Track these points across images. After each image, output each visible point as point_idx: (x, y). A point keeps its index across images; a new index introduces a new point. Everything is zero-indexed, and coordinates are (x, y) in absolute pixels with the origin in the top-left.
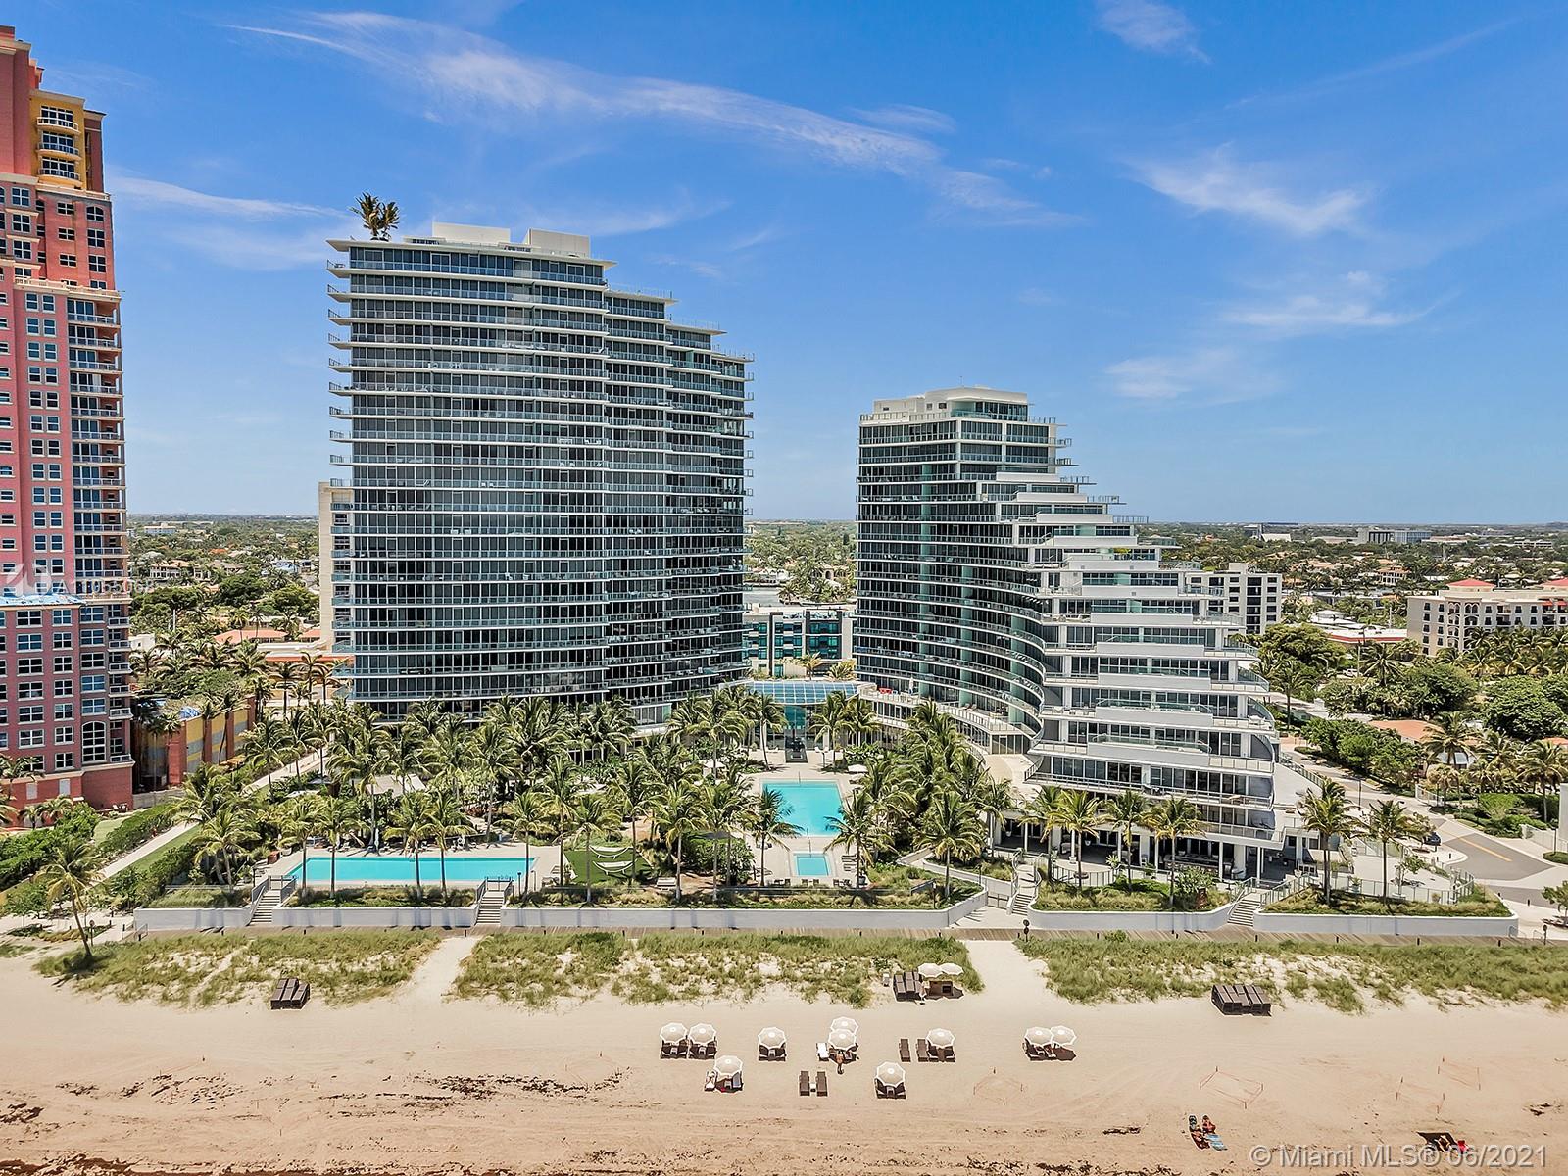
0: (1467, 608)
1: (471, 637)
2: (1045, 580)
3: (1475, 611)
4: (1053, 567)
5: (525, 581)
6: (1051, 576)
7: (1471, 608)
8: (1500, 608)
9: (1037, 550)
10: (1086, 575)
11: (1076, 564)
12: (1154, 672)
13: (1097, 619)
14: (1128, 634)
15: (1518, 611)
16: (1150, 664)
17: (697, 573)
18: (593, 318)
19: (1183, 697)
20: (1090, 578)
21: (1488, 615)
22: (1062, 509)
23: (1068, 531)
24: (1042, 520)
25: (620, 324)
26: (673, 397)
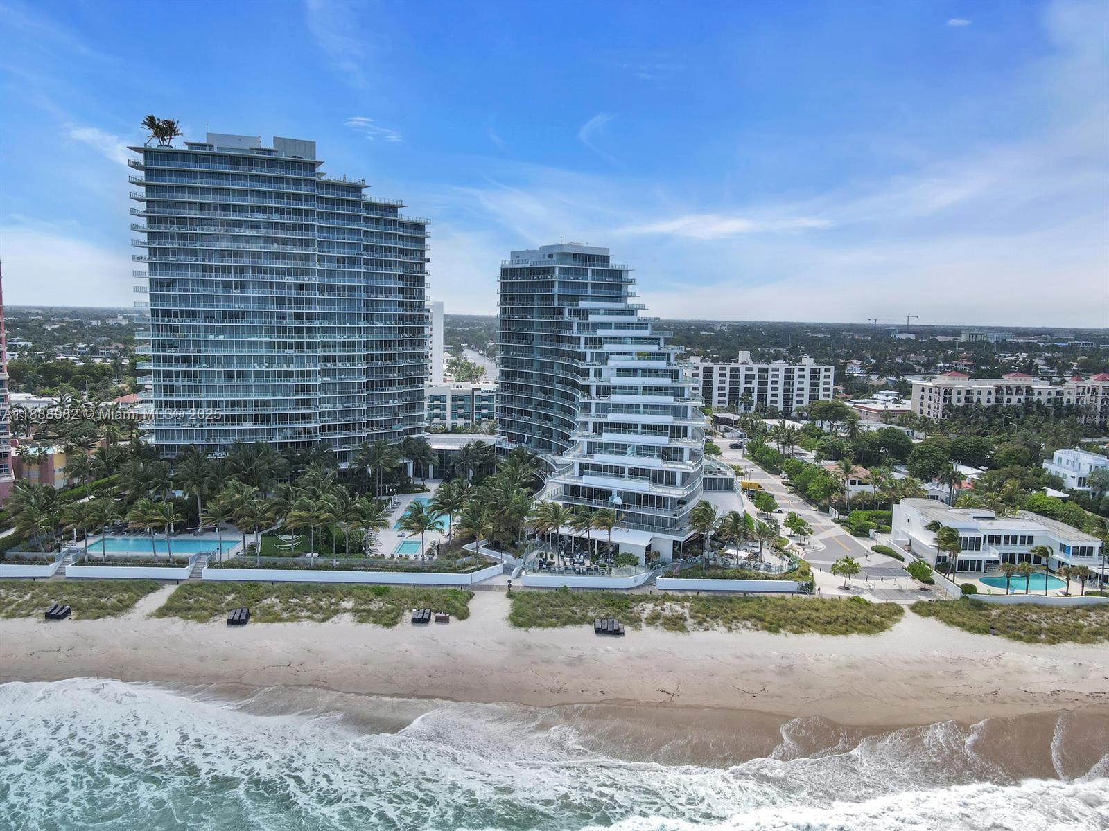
0: (945, 391)
1: (230, 404)
2: (592, 373)
3: (950, 394)
4: (598, 365)
5: (264, 369)
6: (596, 370)
7: (948, 391)
8: (967, 392)
9: (592, 353)
10: (618, 370)
11: (614, 362)
12: (643, 433)
13: (615, 398)
14: (634, 408)
15: (979, 393)
16: (640, 427)
17: (388, 364)
18: (308, 198)
19: (652, 448)
20: (621, 372)
21: (959, 396)
22: (619, 326)
23: (617, 340)
24: (601, 333)
25: (330, 201)
26: (369, 249)
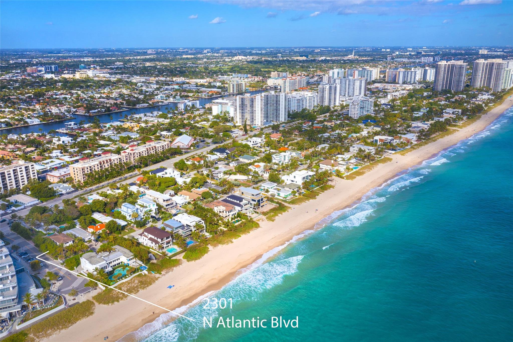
3: (84, 169)
8: (90, 167)
15: (94, 166)
21: (87, 170)
